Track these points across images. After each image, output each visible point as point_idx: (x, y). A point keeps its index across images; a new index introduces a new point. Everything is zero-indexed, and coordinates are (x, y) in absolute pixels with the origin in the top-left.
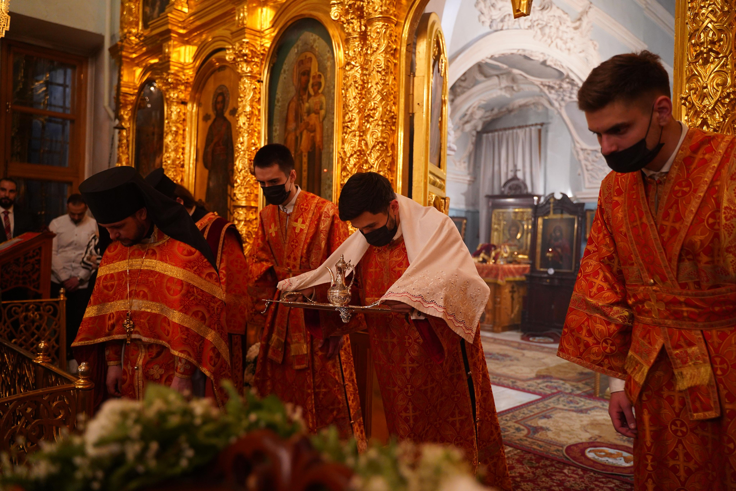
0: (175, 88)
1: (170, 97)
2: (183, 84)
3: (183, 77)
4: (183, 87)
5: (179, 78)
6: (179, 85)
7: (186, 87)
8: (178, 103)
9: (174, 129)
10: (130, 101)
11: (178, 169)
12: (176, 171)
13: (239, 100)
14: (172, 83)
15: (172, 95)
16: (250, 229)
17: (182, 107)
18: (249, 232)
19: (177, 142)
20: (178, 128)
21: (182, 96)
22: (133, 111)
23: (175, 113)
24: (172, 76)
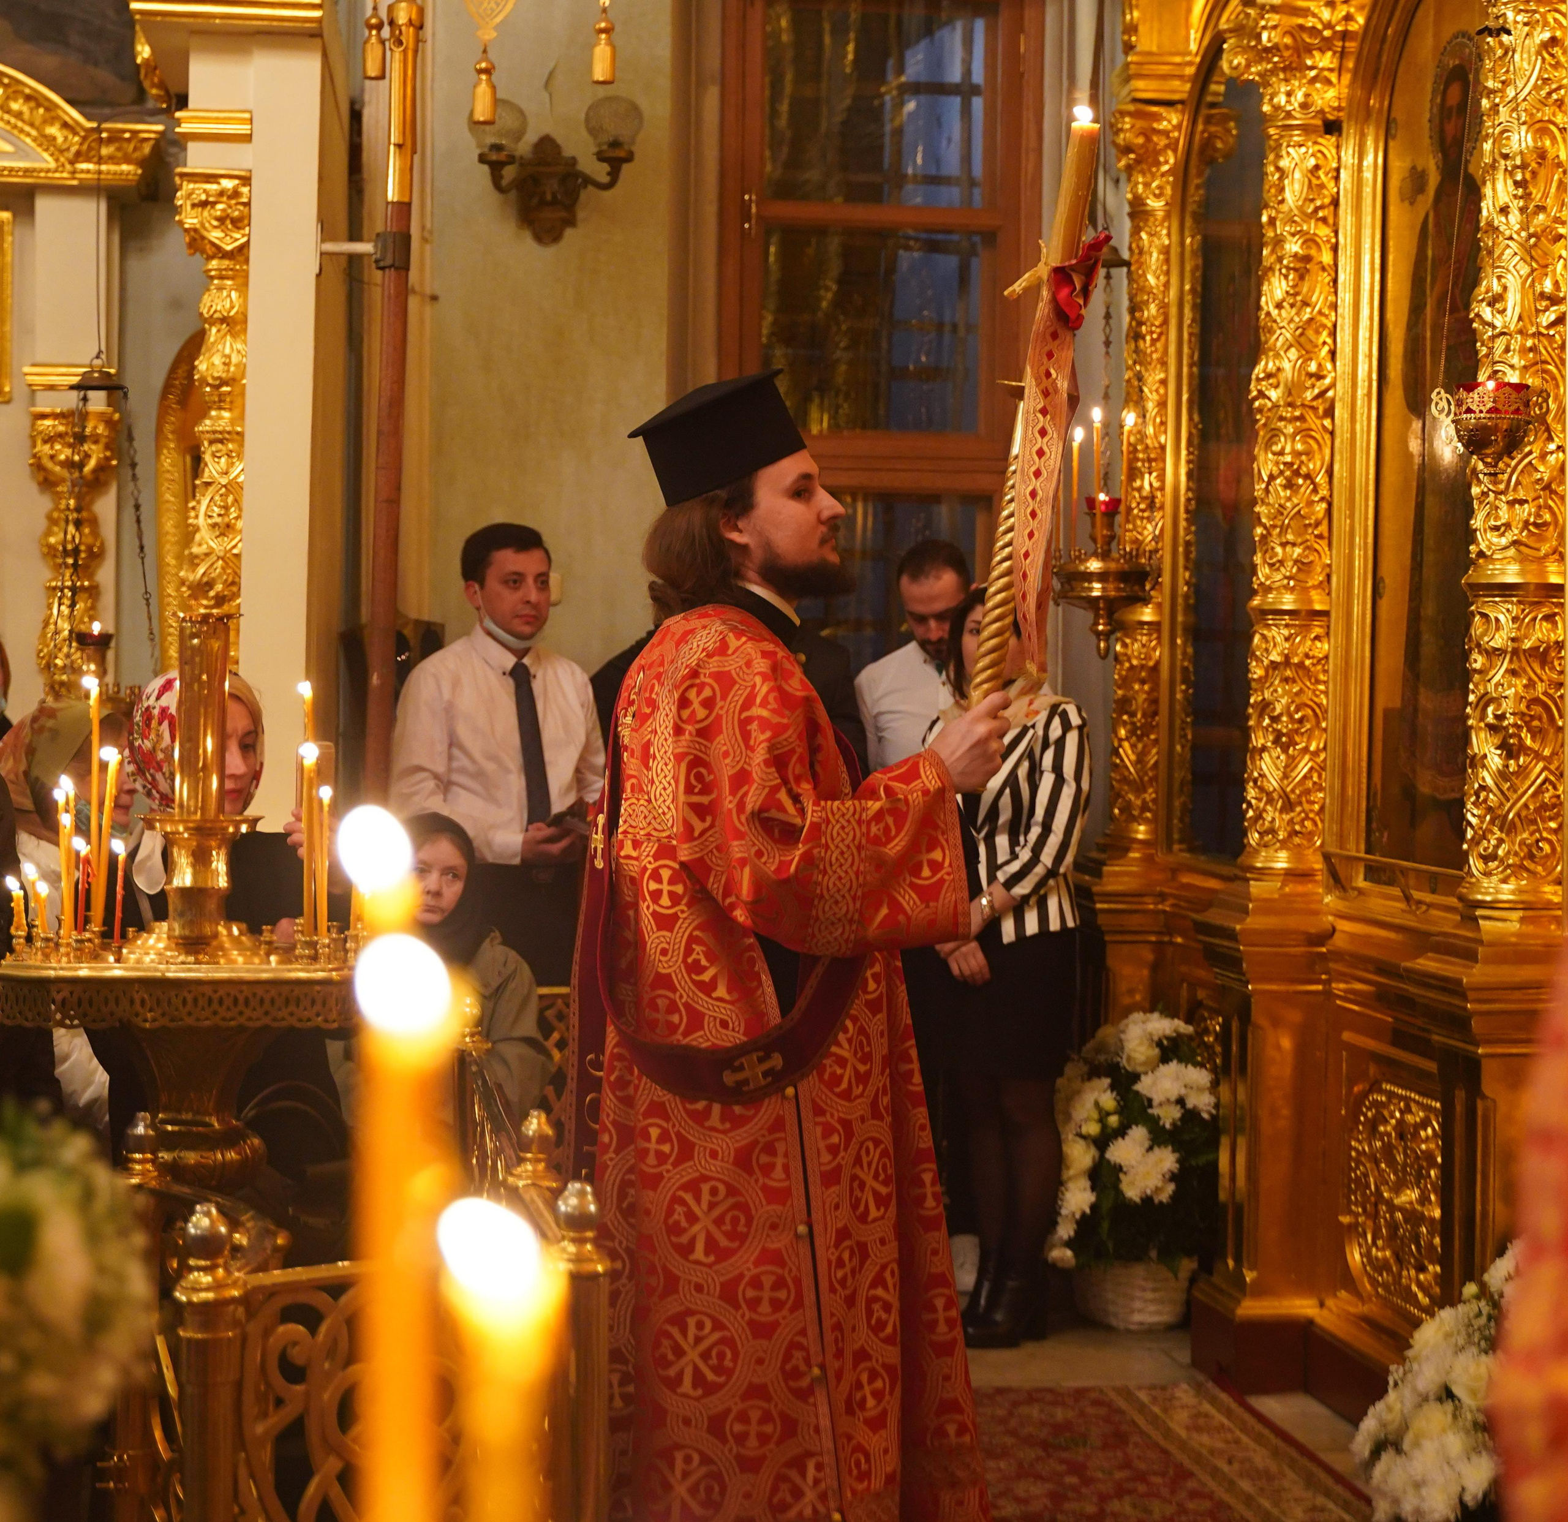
0: (1293, 68)
1: (1277, 108)
2: (1326, 45)
3: (1326, 14)
4: (1326, 60)
5: (1310, 22)
6: (1309, 50)
7: (1343, 55)
8: (1305, 129)
9: (1293, 247)
10: (1166, 133)
11: (1313, 421)
12: (1306, 433)
13: (1485, 103)
14: (1275, 49)
15: (1281, 99)
16: (1540, 687)
17: (1328, 143)
18: (1536, 701)
19: (1306, 304)
20: (1310, 241)
21: (1328, 97)
22: (1182, 175)
23: (1297, 175)
24: (1274, 19)
